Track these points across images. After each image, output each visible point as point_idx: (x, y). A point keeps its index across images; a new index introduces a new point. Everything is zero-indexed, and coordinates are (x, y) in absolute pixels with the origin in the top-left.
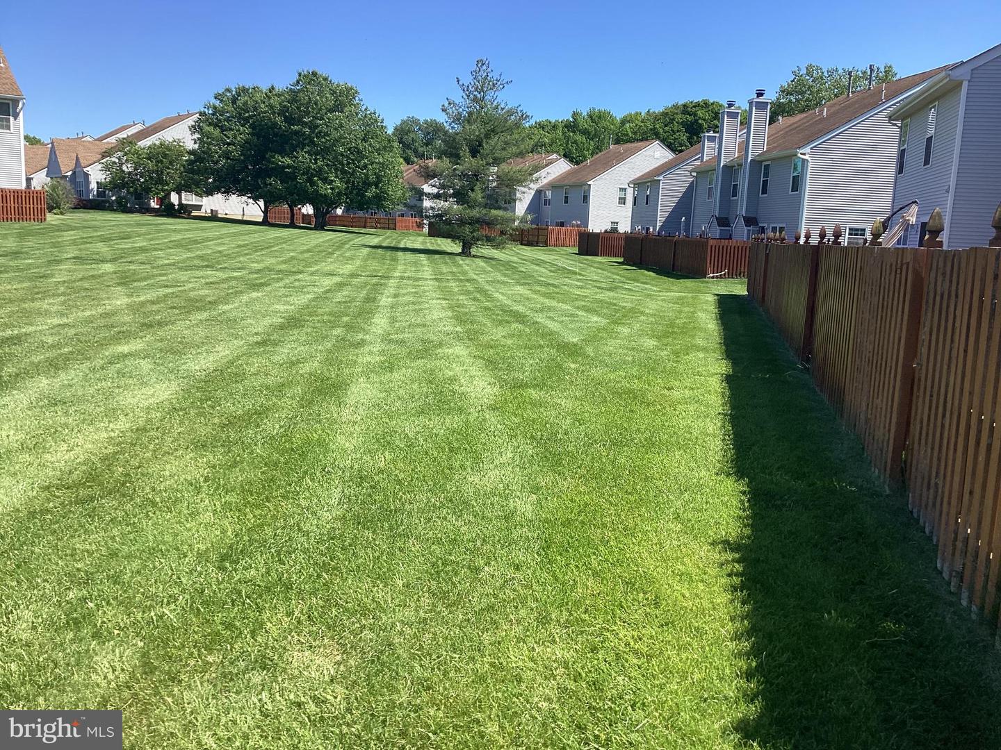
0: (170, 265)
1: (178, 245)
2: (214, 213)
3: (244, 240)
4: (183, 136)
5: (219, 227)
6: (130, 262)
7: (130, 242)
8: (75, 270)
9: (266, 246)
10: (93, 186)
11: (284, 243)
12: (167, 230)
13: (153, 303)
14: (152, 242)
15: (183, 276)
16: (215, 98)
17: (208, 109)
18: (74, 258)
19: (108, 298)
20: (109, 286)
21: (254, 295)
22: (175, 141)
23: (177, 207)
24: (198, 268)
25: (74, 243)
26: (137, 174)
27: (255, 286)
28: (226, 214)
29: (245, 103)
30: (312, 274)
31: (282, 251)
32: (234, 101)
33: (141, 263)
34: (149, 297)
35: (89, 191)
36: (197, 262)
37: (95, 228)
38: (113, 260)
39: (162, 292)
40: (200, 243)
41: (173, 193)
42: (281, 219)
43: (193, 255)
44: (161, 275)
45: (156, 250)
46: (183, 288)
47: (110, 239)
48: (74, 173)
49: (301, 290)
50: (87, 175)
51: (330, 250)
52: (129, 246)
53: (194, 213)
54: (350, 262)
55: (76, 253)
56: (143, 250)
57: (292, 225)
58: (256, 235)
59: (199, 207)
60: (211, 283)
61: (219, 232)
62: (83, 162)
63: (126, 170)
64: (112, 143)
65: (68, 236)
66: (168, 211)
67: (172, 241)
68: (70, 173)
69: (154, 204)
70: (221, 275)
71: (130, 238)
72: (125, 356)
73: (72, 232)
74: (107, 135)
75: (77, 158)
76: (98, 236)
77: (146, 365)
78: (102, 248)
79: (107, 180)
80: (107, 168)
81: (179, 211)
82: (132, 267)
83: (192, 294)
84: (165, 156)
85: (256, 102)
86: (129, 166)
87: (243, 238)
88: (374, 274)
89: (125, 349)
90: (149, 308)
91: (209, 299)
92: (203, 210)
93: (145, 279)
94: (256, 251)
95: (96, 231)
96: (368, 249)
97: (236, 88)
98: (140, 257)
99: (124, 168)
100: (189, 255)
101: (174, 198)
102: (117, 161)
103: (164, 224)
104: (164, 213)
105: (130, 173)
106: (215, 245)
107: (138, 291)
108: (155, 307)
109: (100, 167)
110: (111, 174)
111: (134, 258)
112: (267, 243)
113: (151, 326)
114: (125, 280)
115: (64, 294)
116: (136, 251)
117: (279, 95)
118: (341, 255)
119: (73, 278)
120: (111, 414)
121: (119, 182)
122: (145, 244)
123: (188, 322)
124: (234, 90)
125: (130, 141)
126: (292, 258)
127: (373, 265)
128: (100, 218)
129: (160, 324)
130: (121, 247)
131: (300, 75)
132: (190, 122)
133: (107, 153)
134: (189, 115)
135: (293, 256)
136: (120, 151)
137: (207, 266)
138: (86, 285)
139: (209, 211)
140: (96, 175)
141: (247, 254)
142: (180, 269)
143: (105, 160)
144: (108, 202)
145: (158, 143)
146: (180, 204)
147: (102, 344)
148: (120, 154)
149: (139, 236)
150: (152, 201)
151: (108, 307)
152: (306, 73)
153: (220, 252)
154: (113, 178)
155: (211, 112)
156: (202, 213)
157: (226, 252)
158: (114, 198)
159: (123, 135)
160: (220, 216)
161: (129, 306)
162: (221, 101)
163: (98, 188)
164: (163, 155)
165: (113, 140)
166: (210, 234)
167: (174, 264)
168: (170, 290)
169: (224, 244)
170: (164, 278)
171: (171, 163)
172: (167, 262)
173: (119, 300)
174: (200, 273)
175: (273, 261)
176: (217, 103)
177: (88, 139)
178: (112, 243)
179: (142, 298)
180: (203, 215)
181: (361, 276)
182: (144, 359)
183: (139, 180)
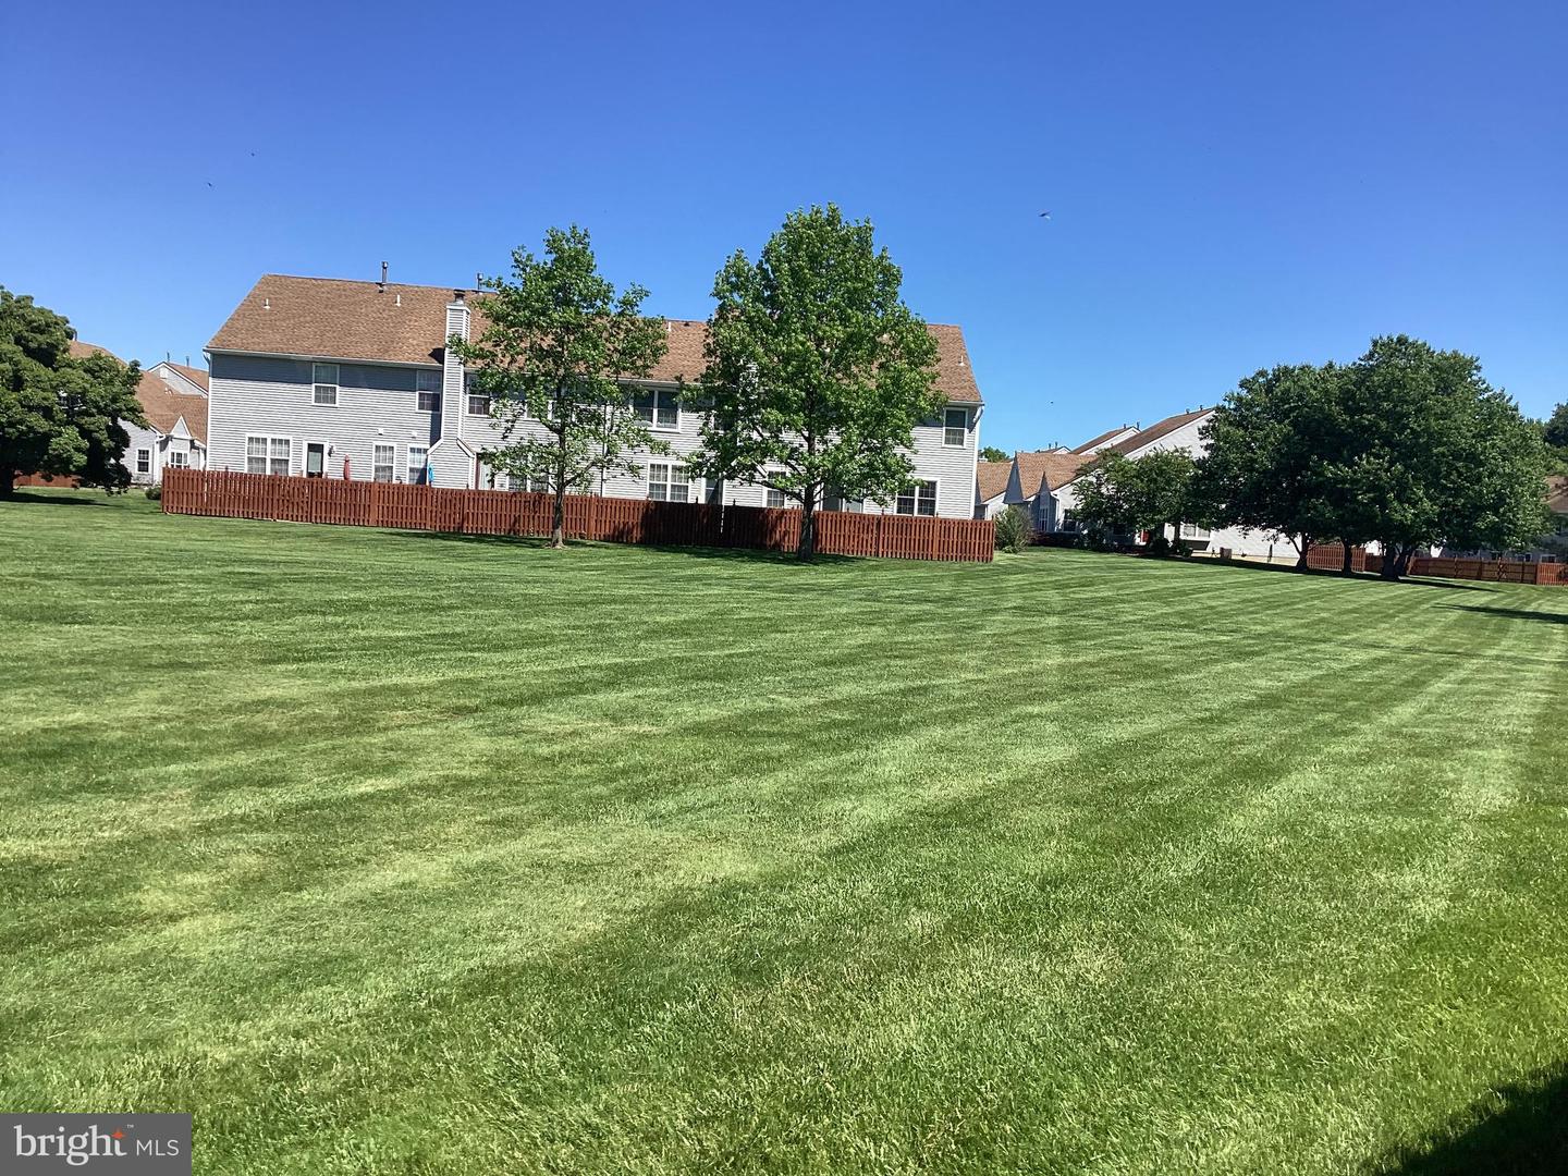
0: (1135, 622)
1: (1155, 596)
2: (1225, 554)
3: (1255, 593)
4: (1190, 443)
5: (1226, 573)
6: (1083, 616)
7: (1091, 591)
8: (1012, 622)
9: (1289, 601)
10: (1060, 516)
11: (1318, 598)
12: (1144, 577)
13: (1092, 665)
14: (1120, 592)
15: (1144, 636)
16: (1241, 386)
17: (1229, 402)
18: (1015, 608)
19: (1039, 656)
20: (1046, 643)
21: (1234, 665)
22: (1177, 451)
23: (1170, 544)
24: (1173, 627)
25: (1020, 589)
26: (1119, 499)
27: (1240, 655)
28: (1244, 555)
29: (1288, 390)
30: (1344, 644)
31: (1308, 611)
32: (1269, 388)
33: (1096, 618)
34: (1090, 658)
35: (1053, 522)
36: (1172, 620)
37: (1050, 571)
38: (1060, 613)
39: (1107, 654)
40: (1188, 595)
41: (1167, 525)
42: (1330, 562)
43: (1170, 611)
44: (1119, 634)
45: (1123, 601)
46: (1139, 651)
47: (1068, 586)
48: (1038, 498)
49: (1310, 664)
50: (1054, 501)
51: (1391, 611)
52: (1088, 595)
53: (1196, 554)
54: (1417, 630)
55: (1019, 602)
56: (1105, 601)
57: (1347, 573)
58: (1278, 586)
59: (1203, 545)
60: (1180, 647)
61: (1222, 580)
62: (1050, 483)
63: (1106, 493)
64: (1092, 456)
65: (1014, 580)
66: (1158, 549)
67: (1149, 592)
68: (1032, 499)
69: (1139, 541)
70: (1202, 638)
71: (1093, 585)
72: (1032, 716)
73: (1020, 576)
74: (1087, 445)
75: (1044, 478)
76: (1051, 582)
77: (1050, 728)
78: (1054, 597)
79: (1079, 507)
80: (1081, 490)
81: (1173, 550)
82: (1084, 622)
83: (1146, 659)
84: (1161, 473)
85: (1303, 388)
86: (1110, 487)
87: (1256, 589)
88: (1451, 650)
89: (1036, 710)
90: (1085, 670)
91: (1167, 666)
92: (1209, 549)
93: (1093, 637)
94: (1267, 609)
95: (1052, 575)
96: (1461, 612)
97: (1274, 370)
98: (1099, 611)
99: (1104, 490)
100: (1167, 610)
101: (1169, 532)
102: (1094, 480)
103: (1147, 568)
104: (1152, 553)
105: (1110, 497)
106: (1209, 598)
107: (1077, 651)
108: (1091, 671)
109: (1071, 489)
110: (1085, 498)
111: (1089, 612)
112: (1290, 597)
113: (1076, 690)
114: (1067, 638)
115: (989, 648)
116: (1095, 602)
117: (1340, 376)
118: (1407, 620)
119: (1005, 632)
120: (994, 766)
121: (1095, 509)
122: (1110, 594)
123: (1124, 689)
124: (1270, 372)
125: (1114, 453)
126: (1322, 620)
127: (1459, 637)
128: (1062, 558)
129: (1088, 688)
130: (1077, 596)
131: (1375, 343)
132: (1202, 422)
133: (1083, 471)
134: (1202, 412)
135: (1324, 618)
136: (1099, 467)
137: (1186, 626)
138: (1019, 641)
139: (1218, 551)
140: (1067, 500)
141: (1252, 613)
142: (1147, 628)
143: (1079, 480)
144: (1077, 536)
145: (1152, 454)
146: (1177, 539)
147: (1011, 704)
148: (1099, 471)
149: (1106, 583)
150: (1137, 535)
151: (1034, 666)
152: (1385, 338)
153: (1212, 608)
154: (1086, 504)
155: (1232, 406)
156: (1207, 553)
157: (1221, 609)
158: (1085, 532)
159: (1107, 445)
160: (1233, 557)
161: (1061, 668)
162: (1250, 390)
163: (1066, 517)
164: (1159, 471)
165: (1092, 452)
166: (1208, 584)
167: (1141, 621)
168: (1120, 653)
169: (1223, 597)
170: (1119, 638)
171: (1168, 483)
172: (1132, 618)
173: (1053, 659)
174: (1169, 634)
175: (1289, 623)
176: (1244, 392)
177: (1063, 452)
178: (1068, 591)
179: (1080, 660)
180: (1210, 556)
181: (1426, 651)
182: (1052, 721)
183: (1121, 507)
